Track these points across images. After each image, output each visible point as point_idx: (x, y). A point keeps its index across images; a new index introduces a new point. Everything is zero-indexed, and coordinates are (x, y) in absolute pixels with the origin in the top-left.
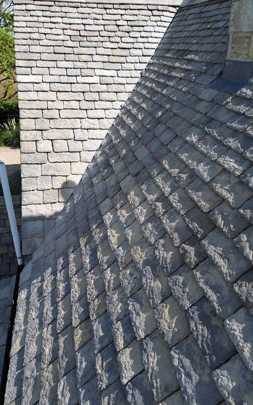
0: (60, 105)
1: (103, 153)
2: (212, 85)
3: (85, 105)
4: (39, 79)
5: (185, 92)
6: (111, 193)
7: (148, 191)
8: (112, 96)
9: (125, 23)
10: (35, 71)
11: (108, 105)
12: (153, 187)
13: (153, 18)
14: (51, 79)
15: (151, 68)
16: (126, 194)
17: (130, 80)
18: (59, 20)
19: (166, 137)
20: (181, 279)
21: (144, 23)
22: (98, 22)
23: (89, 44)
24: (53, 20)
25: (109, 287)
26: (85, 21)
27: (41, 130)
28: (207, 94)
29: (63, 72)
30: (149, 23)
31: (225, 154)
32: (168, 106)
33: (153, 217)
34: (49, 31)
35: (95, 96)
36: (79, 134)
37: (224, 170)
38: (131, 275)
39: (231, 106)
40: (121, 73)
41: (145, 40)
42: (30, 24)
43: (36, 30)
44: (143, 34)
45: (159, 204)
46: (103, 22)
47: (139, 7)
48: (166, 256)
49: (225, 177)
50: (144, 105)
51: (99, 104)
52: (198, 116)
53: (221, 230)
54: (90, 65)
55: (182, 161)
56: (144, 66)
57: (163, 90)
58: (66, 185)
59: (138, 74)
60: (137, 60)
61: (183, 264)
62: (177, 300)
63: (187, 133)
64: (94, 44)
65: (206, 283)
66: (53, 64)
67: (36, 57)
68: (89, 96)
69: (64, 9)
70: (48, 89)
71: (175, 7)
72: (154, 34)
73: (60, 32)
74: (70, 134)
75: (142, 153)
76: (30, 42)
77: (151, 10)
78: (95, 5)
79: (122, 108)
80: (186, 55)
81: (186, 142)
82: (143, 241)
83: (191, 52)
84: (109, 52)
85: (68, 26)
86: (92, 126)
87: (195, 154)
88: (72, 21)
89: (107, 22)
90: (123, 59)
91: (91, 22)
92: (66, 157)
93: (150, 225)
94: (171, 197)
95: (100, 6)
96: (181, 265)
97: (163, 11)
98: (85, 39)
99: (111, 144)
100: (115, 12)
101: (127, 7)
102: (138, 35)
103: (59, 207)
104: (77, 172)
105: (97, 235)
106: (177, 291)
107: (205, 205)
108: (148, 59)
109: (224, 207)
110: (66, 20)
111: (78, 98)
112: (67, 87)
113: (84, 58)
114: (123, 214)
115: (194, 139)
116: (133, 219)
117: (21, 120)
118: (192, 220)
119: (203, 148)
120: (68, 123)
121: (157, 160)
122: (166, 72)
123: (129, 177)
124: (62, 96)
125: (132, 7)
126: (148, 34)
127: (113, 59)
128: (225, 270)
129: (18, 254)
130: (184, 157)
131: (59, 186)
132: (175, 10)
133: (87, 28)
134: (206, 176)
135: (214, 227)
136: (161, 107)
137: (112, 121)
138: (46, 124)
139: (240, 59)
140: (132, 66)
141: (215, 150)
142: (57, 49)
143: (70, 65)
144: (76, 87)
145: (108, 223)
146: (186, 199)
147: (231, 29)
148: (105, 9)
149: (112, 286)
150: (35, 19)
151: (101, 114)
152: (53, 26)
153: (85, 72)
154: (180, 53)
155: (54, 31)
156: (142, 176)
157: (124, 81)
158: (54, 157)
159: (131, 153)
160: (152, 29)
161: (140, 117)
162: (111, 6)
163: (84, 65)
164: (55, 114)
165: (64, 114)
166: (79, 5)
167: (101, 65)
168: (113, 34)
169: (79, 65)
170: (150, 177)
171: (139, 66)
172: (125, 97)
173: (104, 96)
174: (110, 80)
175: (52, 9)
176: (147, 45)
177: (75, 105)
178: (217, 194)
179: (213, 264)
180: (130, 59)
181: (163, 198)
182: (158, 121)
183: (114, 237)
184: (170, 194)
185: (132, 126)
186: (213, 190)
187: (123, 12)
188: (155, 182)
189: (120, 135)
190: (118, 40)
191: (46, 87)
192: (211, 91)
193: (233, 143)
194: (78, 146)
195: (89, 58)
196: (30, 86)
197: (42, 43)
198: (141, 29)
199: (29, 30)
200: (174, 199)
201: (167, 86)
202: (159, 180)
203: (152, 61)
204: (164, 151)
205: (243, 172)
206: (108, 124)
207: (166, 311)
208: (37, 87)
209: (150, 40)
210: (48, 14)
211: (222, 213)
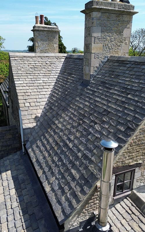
0: (31, 91)
1: (48, 105)
2: (81, 85)
3: (39, 90)
4: (22, 82)
5: (73, 87)
6: (55, 116)
7: (68, 113)
8: (48, 87)
9: (49, 62)
10: (20, 80)
11: (47, 90)
12: (69, 112)
13: (58, 61)
14: (26, 82)
15: (60, 77)
16: (61, 115)
17: (53, 81)
18: (26, 62)
19: (70, 99)
20: (80, 127)
21: (55, 62)
22: (40, 62)
23: (38, 70)
24: (24, 62)
25: (62, 136)
26: (35, 62)
27: (25, 100)
28: (80, 87)
29: (30, 80)
30: (57, 62)
31: (86, 102)
32: (69, 91)
33: (71, 118)
34: (23, 66)
35: (42, 87)
36: (38, 100)
37: (86, 105)
38: (67, 131)
39: (86, 91)
40: (50, 79)
41: (56, 68)
42: (17, 64)
43: (19, 66)
44: (55, 66)
45: (72, 115)
46: (41, 62)
47: (53, 57)
48: (75, 124)
49: (86, 107)
50: (60, 90)
51: (44, 90)
52: (78, 93)
53: (86, 116)
54: (39, 77)
55: (76, 104)
56: (57, 77)
57: (66, 85)
58: (36, 117)
59: (55, 79)
60: (54, 74)
61: (80, 124)
62: (79, 131)
63: (76, 97)
64: (39, 70)
65: (85, 126)
66: (26, 77)
67: (20, 75)
68: (40, 87)
69: (28, 59)
70: (26, 86)
71: (64, 57)
72: (59, 66)
73: (27, 66)
74: (35, 100)
75: (63, 104)
76: (17, 70)
77: (57, 58)
78: (38, 57)
79: (51, 91)
80: (72, 75)
81: (76, 100)
82: (69, 124)
83: (73, 74)
84: (45, 72)
85: (30, 64)
86: (42, 97)
87: (79, 102)
88: (31, 62)
89: (43, 62)
90: (49, 75)
91: (37, 62)
92: (35, 108)
93: (70, 120)
94: (74, 113)
95: (39, 57)
96: (79, 124)
97: (61, 58)
98: (36, 68)
99: (51, 103)
100: (45, 59)
101: (49, 57)
102: (53, 66)
103: (35, 124)
104: (39, 113)
105: (54, 127)
106: (79, 129)
107: (83, 113)
108: (58, 74)
109: (87, 112)
110: (29, 62)
111: (36, 88)
112: (32, 85)
113: (36, 74)
114: (61, 120)
115: (78, 99)
116: (65, 120)
117: (18, 97)
118: (80, 117)
119: (81, 101)
120: (34, 97)
121: (69, 105)
122: (66, 79)
123: (61, 111)
124: (31, 88)
125: (50, 57)
126: (57, 66)
127: (46, 74)
128: (88, 122)
129: (22, 141)
130: (76, 103)
131: (34, 117)
132: (65, 58)
133: (36, 64)
134: (82, 107)
135: (85, 116)
136: (66, 91)
137: (49, 95)
138: (27, 97)
139: (87, 79)
140: (53, 77)
141: (83, 101)
142: (27, 72)
143: (32, 77)
144: (35, 85)
145: (57, 123)
146: (78, 112)
147: (84, 72)
148: (41, 58)
149: (63, 135)
150: (18, 62)
151: (45, 93)
152: (25, 64)
153: (38, 79)
154: (69, 74)
155: (25, 66)
156: (65, 110)
157: (51, 82)
158: (31, 108)
159: (59, 105)
160: (58, 64)
161: (60, 94)
162: (43, 57)
163: (37, 77)
164: (29, 94)
165: (32, 94)
166: (33, 57)
167: (42, 77)
168: (45, 66)
169: (35, 77)
170: (68, 110)
171: (55, 77)
172: (52, 87)
173: (45, 87)
174: (46, 82)
175: (23, 59)
176: (57, 70)
177: (35, 90)
178: (85, 110)
179: (86, 122)
180: (52, 74)
181: (72, 114)
182: (67, 95)
183: (60, 126)
184: (74, 112)
185: (58, 97)
186: (84, 109)
187: (47, 59)
188: (69, 111)
189: (53, 99)
190: (47, 68)
191: (25, 85)
192: (81, 87)
193: (87, 99)
194: (39, 104)
195: (38, 75)
196: (20, 85)
197: (21, 70)
198: (54, 64)
199: (17, 66)
200: (75, 113)
201: (67, 84)
202: (70, 110)
203: (59, 75)
204: (70, 103)
205: (90, 105)
206: (47, 96)
207: (78, 133)
208: (22, 85)
209: (58, 68)
210: (22, 60)
211: (86, 114)
